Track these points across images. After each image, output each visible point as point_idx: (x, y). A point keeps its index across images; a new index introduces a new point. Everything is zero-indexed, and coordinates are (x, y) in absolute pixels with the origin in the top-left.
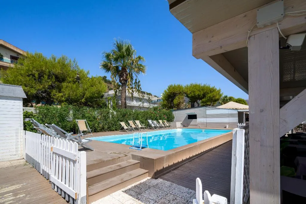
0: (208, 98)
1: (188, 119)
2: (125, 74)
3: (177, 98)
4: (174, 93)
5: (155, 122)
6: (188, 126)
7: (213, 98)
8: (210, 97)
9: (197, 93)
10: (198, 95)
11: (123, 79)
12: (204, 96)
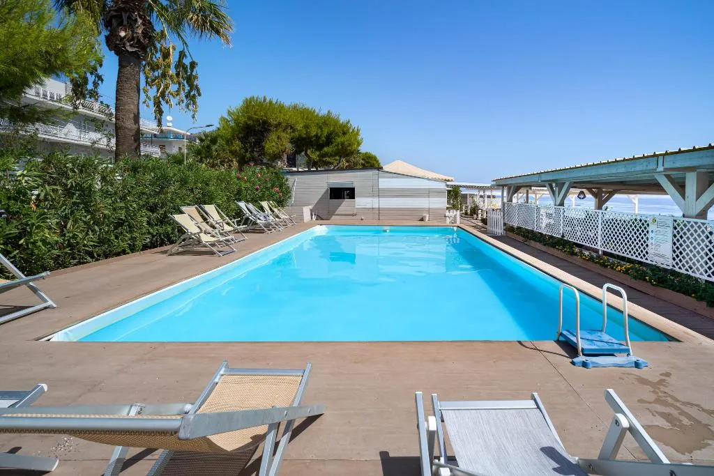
0: (337, 146)
1: (331, 198)
2: (140, 21)
3: (273, 136)
4: (265, 122)
5: (251, 206)
6: (330, 218)
7: (348, 146)
8: (342, 144)
9: (314, 131)
10: (316, 136)
11: (133, 39)
12: (329, 140)
